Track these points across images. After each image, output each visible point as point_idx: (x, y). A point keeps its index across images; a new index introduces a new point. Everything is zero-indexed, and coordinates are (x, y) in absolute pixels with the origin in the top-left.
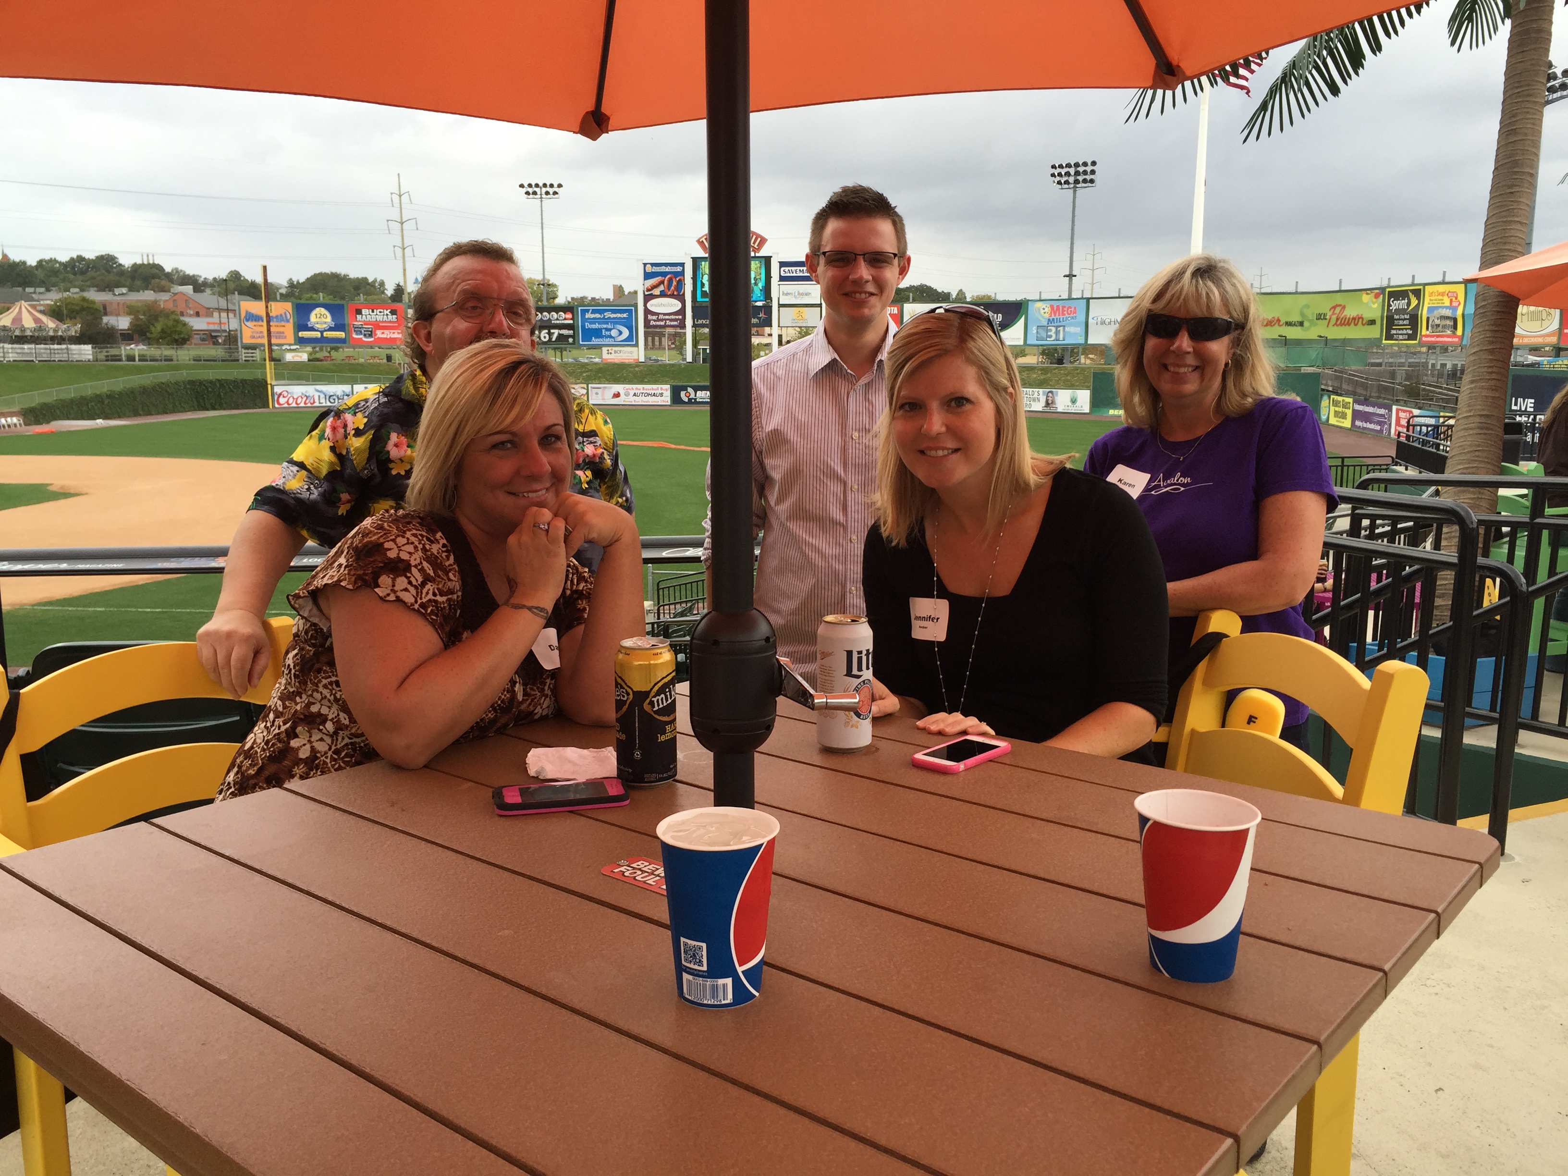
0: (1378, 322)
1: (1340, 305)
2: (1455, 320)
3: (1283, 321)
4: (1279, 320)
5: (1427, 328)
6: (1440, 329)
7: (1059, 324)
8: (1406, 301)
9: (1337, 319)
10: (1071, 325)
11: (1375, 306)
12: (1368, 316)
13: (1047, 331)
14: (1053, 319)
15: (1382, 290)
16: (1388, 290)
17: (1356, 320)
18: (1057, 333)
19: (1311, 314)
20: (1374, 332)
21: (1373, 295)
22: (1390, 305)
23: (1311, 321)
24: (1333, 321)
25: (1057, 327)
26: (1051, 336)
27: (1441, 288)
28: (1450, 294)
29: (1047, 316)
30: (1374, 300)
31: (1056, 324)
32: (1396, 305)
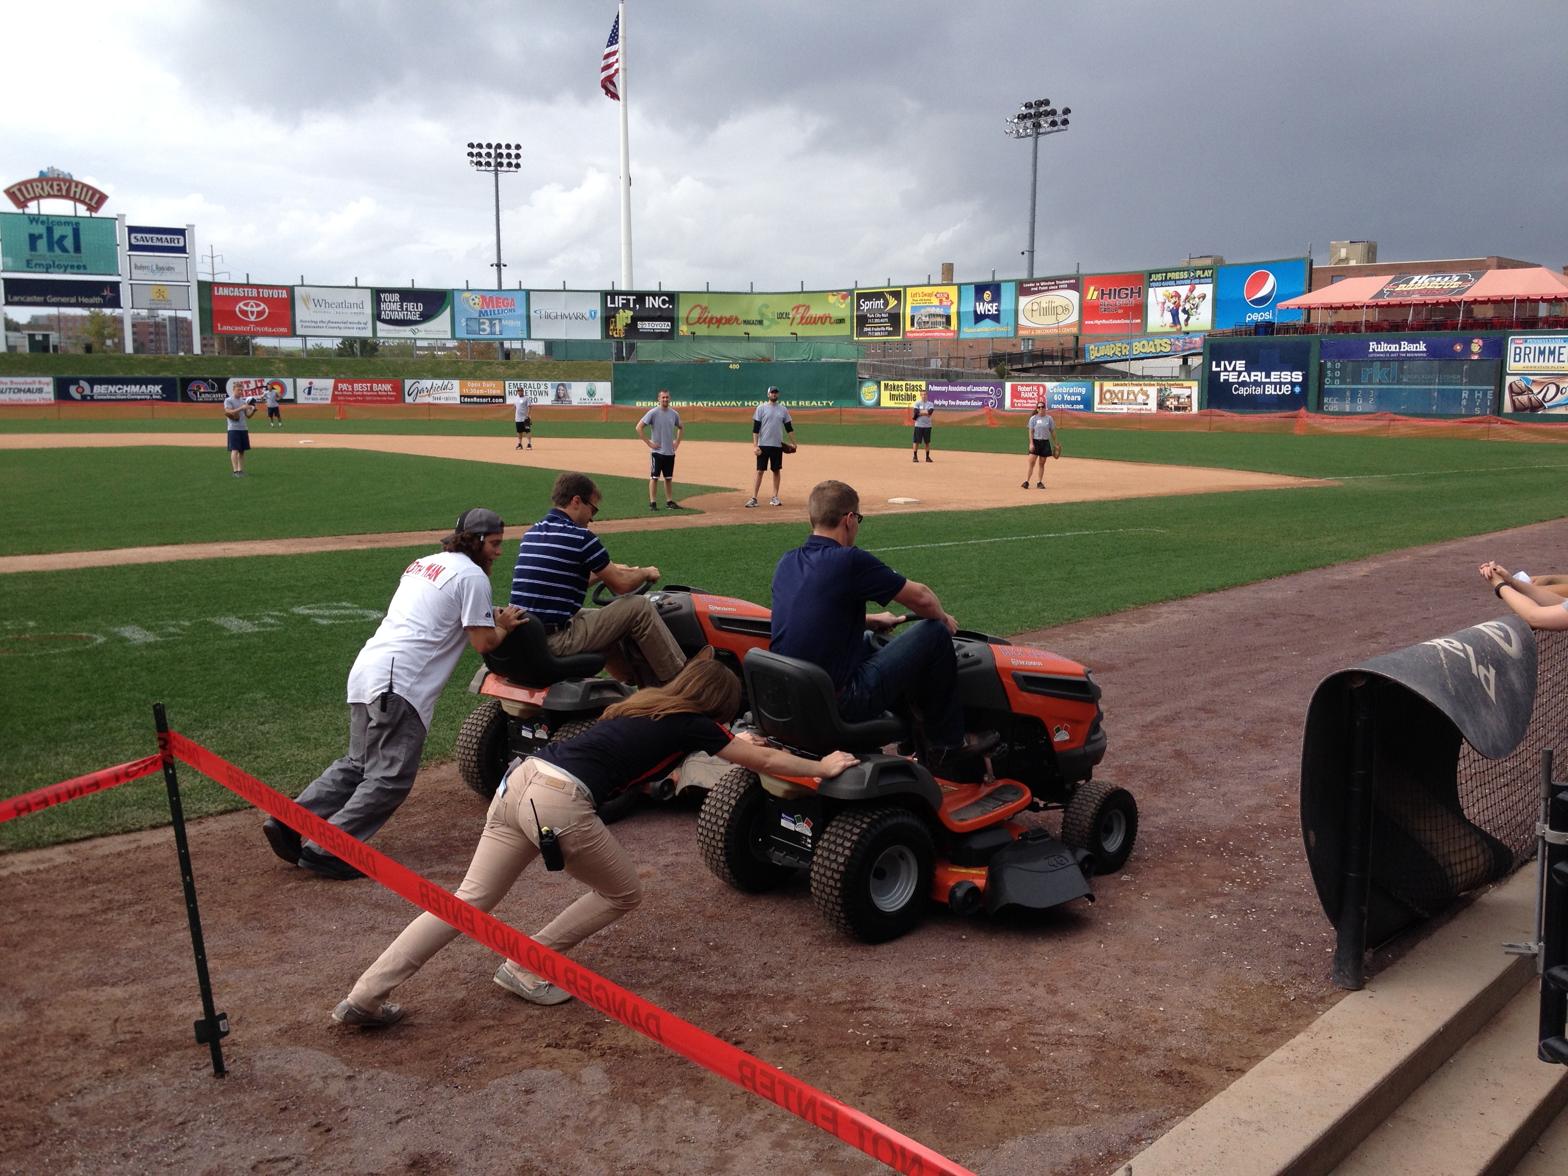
0: (848, 321)
1: (803, 306)
2: (948, 318)
3: (741, 319)
4: (737, 319)
5: (912, 325)
6: (930, 324)
7: (493, 316)
8: (882, 301)
9: (802, 318)
10: (509, 318)
11: (843, 306)
12: (836, 314)
13: (480, 324)
14: (486, 311)
15: (850, 292)
16: (856, 292)
17: (823, 320)
18: (492, 325)
19: (771, 313)
20: (844, 330)
21: (840, 296)
22: (859, 306)
23: (772, 320)
24: (797, 320)
25: (491, 320)
26: (484, 330)
27: (927, 290)
28: (938, 295)
29: (478, 307)
30: (842, 301)
31: (490, 317)
32: (866, 306)
